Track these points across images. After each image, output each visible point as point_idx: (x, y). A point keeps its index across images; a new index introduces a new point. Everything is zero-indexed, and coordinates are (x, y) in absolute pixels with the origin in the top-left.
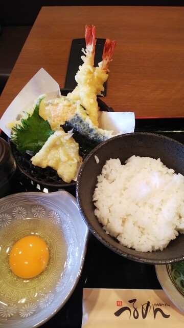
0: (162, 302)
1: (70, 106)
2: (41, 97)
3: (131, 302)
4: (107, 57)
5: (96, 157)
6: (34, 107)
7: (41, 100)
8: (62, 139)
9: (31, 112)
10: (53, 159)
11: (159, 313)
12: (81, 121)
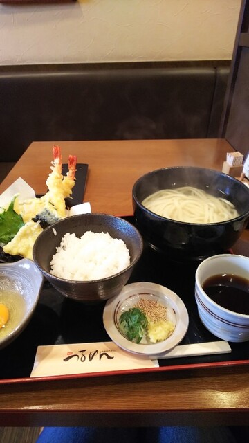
0: (108, 349)
1: (41, 203)
2: (15, 195)
3: (80, 352)
4: (72, 168)
5: (53, 229)
6: (9, 203)
7: (16, 197)
8: (32, 228)
9: (7, 208)
10: (23, 247)
11: (104, 356)
12: (49, 214)
